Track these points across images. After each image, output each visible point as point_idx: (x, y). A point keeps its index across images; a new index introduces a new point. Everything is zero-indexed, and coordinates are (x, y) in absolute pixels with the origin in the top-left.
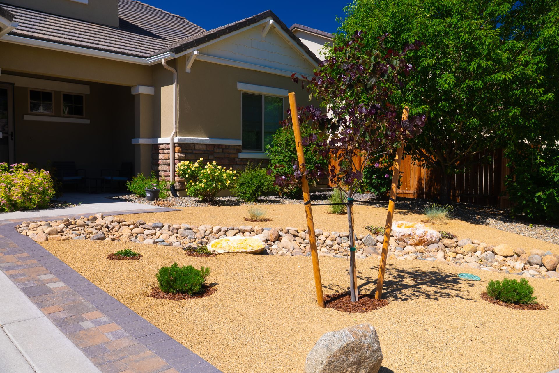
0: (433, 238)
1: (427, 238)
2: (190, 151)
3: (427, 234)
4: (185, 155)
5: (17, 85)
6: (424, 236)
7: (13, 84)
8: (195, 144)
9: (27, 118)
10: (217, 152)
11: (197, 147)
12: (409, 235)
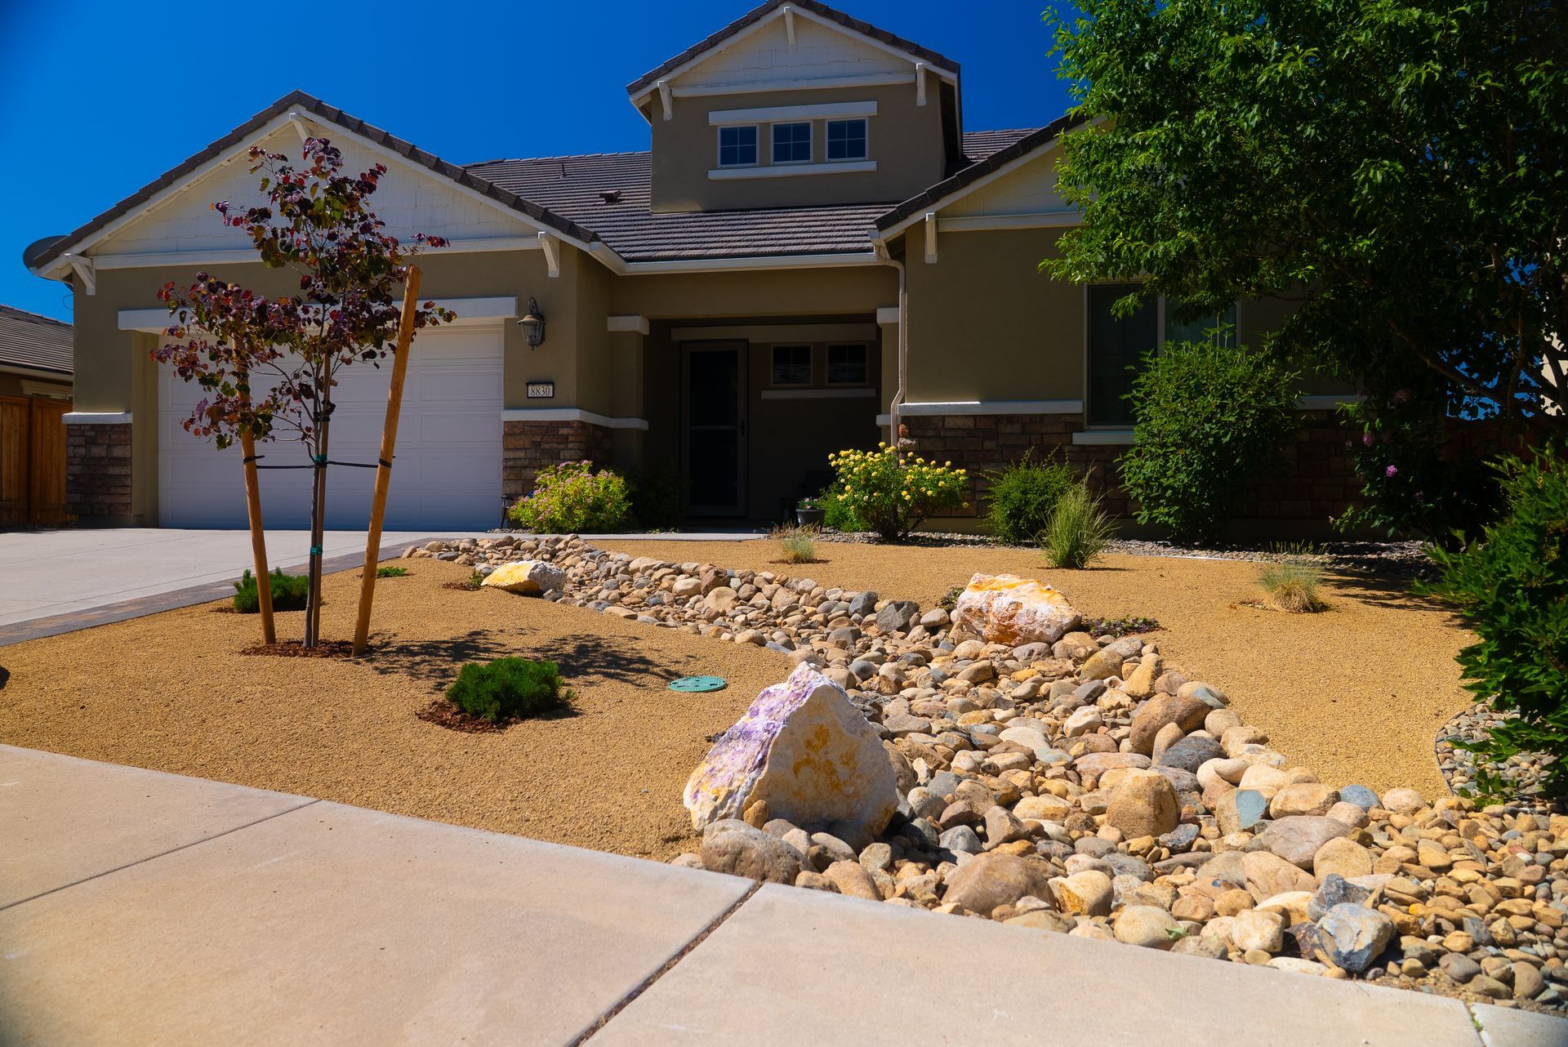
0: (1035, 626)
1: (1020, 622)
2: (930, 433)
3: (1020, 611)
4: (919, 443)
5: (751, 341)
6: (1011, 617)
7: (747, 340)
8: (944, 417)
9: (766, 395)
10: (1008, 431)
11: (947, 425)
12: (980, 610)
